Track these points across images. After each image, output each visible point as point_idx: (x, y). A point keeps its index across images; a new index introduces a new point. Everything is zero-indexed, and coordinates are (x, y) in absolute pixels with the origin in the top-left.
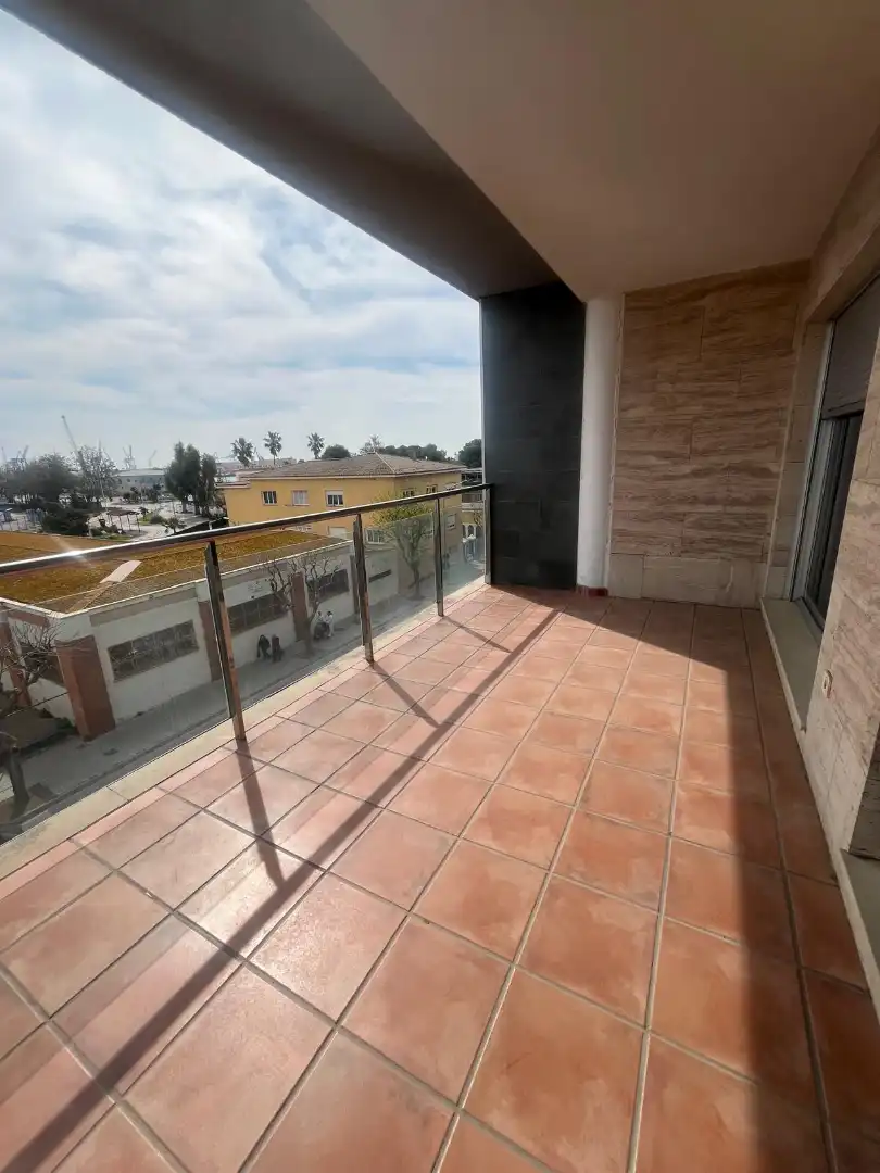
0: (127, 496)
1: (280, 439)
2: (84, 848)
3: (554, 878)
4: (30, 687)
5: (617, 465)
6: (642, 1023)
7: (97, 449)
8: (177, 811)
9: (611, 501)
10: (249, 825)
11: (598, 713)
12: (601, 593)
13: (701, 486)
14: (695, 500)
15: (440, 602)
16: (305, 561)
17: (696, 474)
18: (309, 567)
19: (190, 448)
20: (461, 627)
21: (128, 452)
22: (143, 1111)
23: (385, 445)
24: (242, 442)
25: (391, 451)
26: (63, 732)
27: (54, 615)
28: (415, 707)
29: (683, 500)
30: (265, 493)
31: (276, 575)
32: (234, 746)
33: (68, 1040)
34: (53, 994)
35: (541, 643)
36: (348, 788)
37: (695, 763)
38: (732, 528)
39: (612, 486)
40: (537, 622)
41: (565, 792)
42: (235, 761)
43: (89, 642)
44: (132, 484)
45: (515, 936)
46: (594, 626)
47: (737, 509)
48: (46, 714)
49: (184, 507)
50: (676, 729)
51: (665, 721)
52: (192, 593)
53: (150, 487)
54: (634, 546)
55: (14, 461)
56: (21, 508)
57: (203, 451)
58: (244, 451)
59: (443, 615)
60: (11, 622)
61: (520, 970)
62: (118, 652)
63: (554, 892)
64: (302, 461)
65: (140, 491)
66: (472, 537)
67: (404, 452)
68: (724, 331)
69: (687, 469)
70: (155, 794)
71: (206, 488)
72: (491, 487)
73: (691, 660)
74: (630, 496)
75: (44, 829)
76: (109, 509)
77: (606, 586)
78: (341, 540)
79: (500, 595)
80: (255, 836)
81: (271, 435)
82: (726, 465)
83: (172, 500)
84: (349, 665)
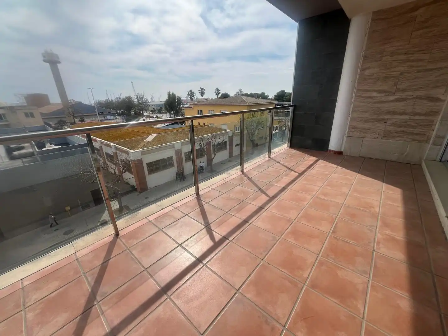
0: (152, 111)
1: (204, 90)
2: (150, 221)
3: (320, 258)
4: (123, 174)
5: (356, 96)
6: (362, 317)
7: (142, 94)
8: (178, 215)
9: (351, 113)
10: (202, 222)
11: (339, 200)
12: (340, 153)
13: (400, 106)
14: (394, 113)
15: (269, 152)
16: (212, 137)
17: (397, 100)
18: (213, 139)
19: (173, 94)
20: (278, 162)
21: (152, 95)
22: (176, 302)
23: (244, 92)
24: (191, 91)
25: (246, 95)
26: (133, 189)
27: (131, 151)
28: (260, 189)
29: (388, 113)
30: (198, 111)
31: (202, 142)
32: (195, 196)
33: (152, 277)
34: (146, 262)
35: (313, 171)
36: (236, 215)
37: (386, 225)
38: (413, 127)
39: (352, 106)
40: (311, 163)
41: (325, 227)
42: (196, 201)
43: (141, 161)
44: (153, 107)
45: (305, 275)
46: (336, 166)
47: (417, 117)
48: (128, 183)
49: (170, 116)
50: (377, 210)
51: (372, 207)
52: (173, 146)
53: (159, 108)
54: (358, 134)
55: (117, 98)
56: (119, 115)
57: (177, 95)
58: (192, 95)
59: (270, 157)
60: (118, 152)
61: (307, 287)
62: (149, 165)
63: (321, 264)
64: (212, 99)
65: (156, 109)
66: (277, 131)
67: (252, 95)
68: (427, 27)
69: (392, 98)
70: (170, 208)
71: (178, 109)
72: (294, 106)
73: (384, 184)
74: (361, 110)
75: (138, 214)
76: (146, 116)
77: (342, 150)
78: (225, 130)
79: (293, 151)
80: (205, 226)
81: (201, 89)
82: (415, 96)
83: (167, 113)
84: (235, 172)
